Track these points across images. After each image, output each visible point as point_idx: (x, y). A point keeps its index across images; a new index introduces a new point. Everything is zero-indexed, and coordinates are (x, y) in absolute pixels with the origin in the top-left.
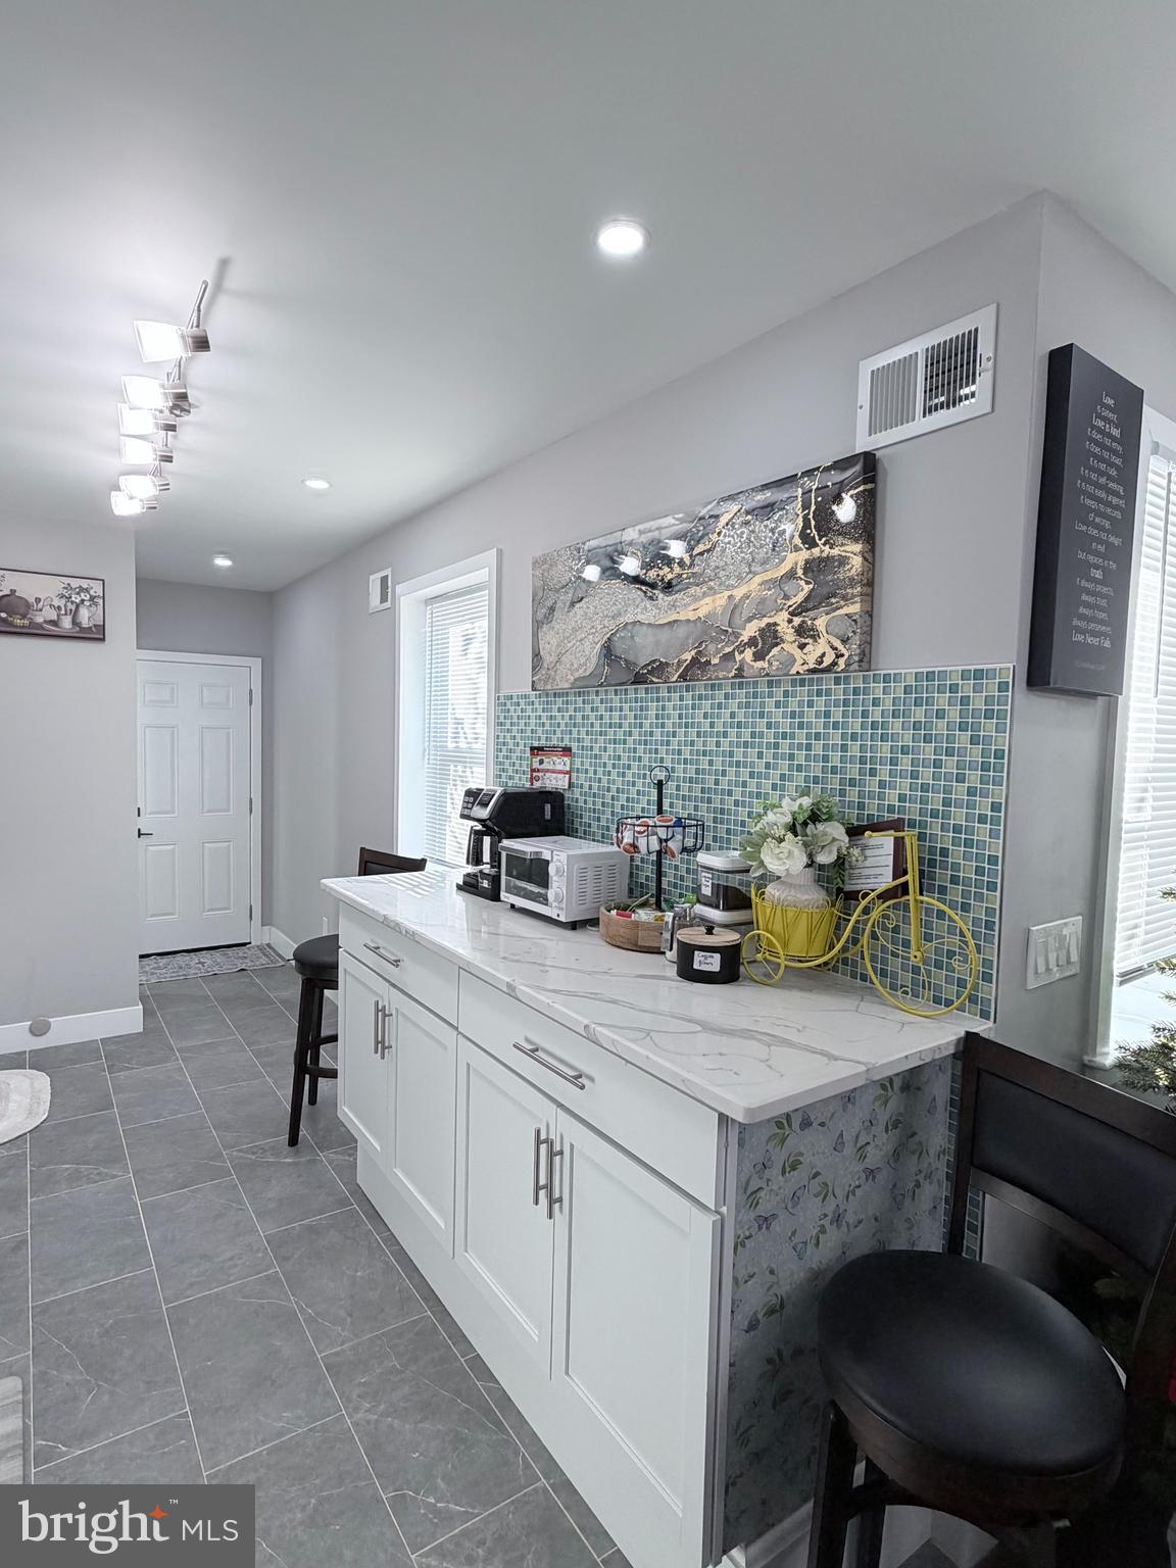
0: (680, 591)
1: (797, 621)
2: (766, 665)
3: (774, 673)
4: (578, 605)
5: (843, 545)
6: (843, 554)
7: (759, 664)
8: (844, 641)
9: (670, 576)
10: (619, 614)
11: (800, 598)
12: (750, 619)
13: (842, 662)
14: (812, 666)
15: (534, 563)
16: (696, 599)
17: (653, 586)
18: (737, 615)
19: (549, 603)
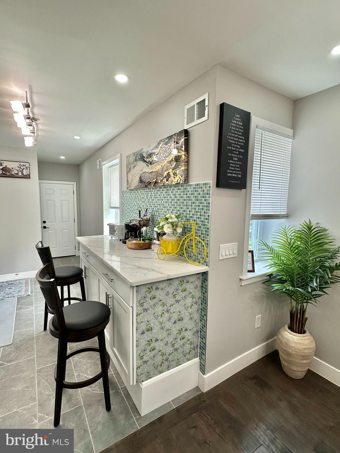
0: (153, 164)
1: (173, 171)
2: (168, 183)
3: (170, 184)
4: (135, 168)
5: (181, 152)
6: (181, 155)
7: (167, 182)
8: (182, 176)
9: (151, 160)
10: (142, 170)
11: (174, 166)
12: (165, 171)
13: (181, 181)
14: (176, 183)
15: (126, 157)
16: (156, 166)
17: (148, 163)
18: (163, 171)
19: (129, 167)
